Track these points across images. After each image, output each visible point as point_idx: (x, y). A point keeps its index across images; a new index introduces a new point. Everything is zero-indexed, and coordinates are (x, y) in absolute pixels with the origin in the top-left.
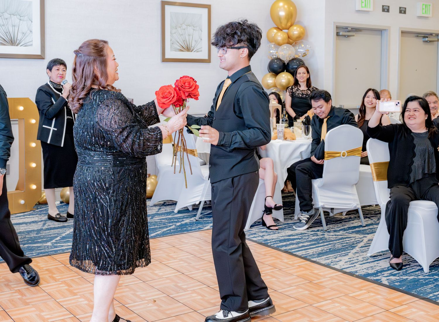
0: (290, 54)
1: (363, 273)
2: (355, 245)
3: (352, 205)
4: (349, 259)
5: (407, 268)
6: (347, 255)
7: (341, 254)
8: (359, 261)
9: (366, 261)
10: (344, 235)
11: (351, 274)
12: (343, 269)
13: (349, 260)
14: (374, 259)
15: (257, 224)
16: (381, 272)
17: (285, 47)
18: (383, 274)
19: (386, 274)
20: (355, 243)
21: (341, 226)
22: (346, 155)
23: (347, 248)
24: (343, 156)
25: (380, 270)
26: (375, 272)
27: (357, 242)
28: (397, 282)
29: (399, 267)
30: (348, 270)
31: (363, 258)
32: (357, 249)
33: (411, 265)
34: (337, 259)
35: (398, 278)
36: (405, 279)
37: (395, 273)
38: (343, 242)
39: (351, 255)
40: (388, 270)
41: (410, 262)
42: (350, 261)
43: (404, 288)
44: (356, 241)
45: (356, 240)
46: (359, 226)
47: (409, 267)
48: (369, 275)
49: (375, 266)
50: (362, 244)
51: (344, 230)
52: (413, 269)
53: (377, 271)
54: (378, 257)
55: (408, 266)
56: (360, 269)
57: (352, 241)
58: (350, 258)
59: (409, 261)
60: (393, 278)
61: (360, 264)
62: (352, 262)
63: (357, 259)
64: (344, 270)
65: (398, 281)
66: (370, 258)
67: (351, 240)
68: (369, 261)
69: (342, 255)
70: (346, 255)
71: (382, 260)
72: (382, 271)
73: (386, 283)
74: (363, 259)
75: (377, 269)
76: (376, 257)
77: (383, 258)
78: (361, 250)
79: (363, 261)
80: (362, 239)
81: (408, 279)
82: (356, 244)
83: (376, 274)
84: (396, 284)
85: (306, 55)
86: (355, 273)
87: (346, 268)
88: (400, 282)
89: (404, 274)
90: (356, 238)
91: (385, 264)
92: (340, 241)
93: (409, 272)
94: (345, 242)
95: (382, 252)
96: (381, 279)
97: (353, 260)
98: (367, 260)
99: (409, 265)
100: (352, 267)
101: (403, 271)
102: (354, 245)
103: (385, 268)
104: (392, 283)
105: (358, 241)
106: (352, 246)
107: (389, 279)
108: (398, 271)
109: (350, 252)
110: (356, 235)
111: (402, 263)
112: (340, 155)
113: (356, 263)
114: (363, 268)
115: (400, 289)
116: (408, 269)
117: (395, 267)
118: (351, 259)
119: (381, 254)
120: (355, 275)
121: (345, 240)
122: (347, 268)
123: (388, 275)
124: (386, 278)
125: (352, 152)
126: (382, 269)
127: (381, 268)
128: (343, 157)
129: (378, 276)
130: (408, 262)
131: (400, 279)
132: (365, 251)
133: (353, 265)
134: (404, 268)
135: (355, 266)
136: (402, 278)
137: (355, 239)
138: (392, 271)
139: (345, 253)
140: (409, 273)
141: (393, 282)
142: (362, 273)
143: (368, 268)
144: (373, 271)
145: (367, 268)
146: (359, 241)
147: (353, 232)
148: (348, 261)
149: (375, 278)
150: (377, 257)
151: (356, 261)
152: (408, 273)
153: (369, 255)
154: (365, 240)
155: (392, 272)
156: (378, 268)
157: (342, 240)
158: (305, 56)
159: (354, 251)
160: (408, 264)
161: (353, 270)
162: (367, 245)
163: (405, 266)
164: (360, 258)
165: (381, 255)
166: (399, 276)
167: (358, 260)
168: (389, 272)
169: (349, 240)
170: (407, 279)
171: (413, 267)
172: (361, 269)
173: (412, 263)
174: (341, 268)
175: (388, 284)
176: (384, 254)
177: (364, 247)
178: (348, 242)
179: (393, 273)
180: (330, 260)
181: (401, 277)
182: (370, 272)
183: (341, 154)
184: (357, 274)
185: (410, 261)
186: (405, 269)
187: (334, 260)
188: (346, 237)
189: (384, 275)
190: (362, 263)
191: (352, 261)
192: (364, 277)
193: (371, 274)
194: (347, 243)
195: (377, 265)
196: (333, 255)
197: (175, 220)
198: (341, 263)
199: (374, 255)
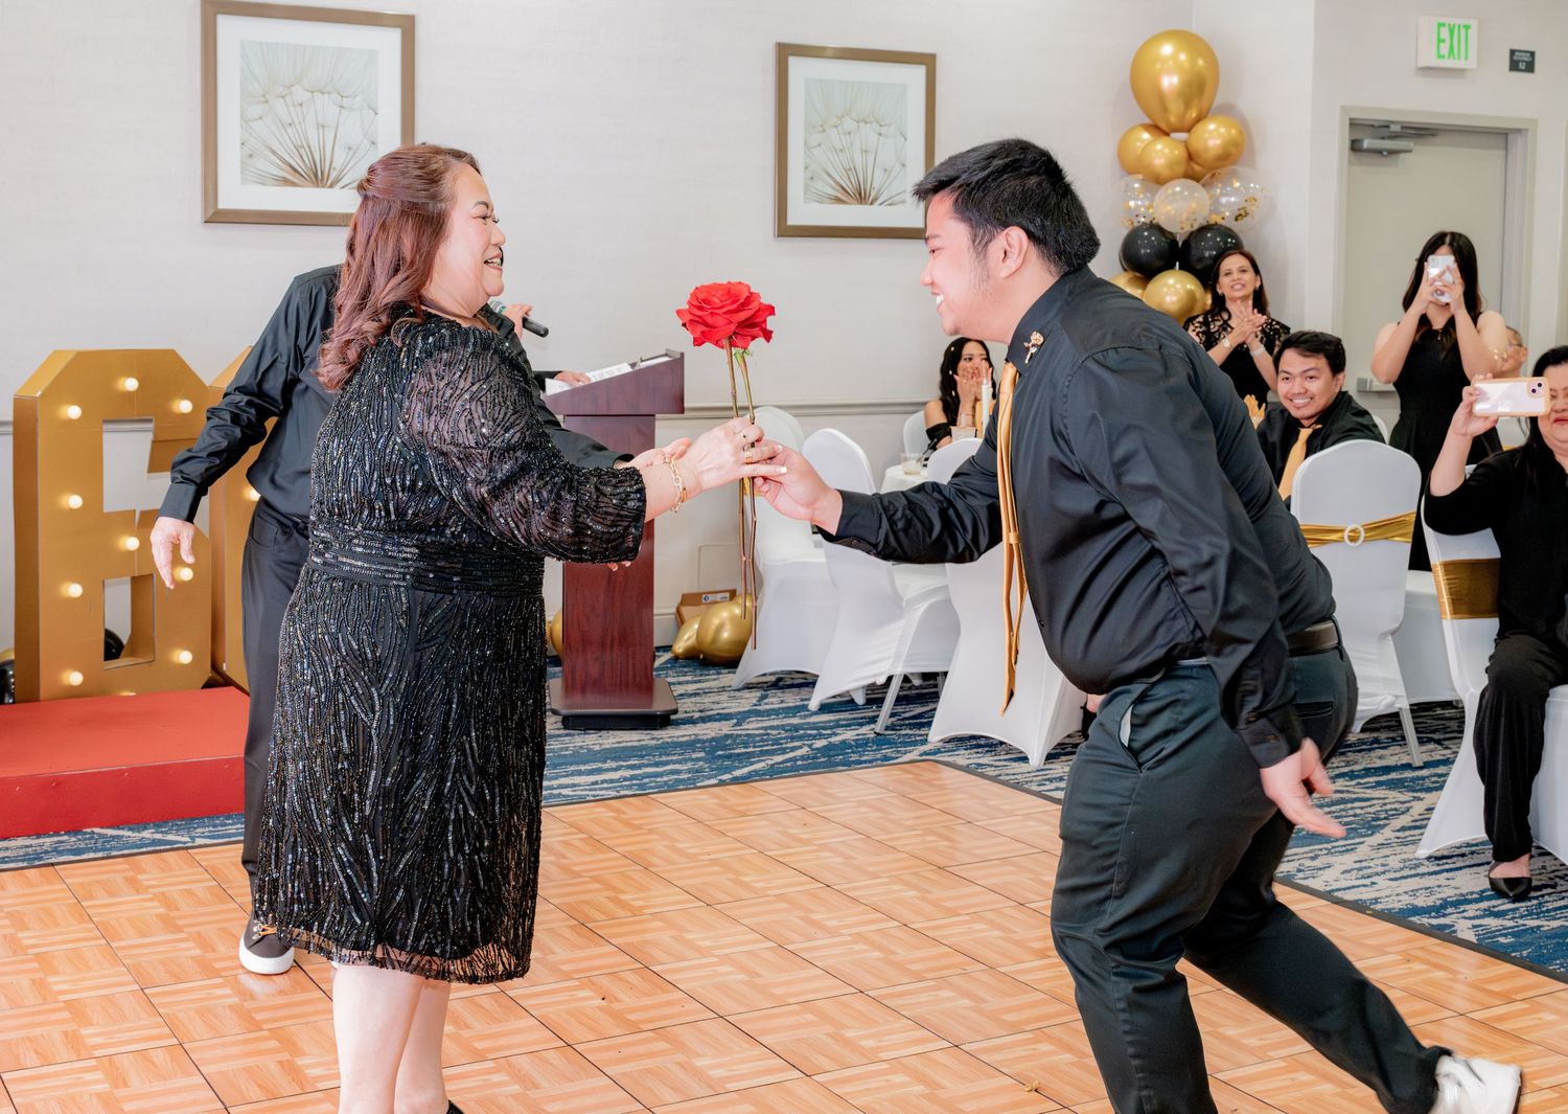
0: (1193, 213)
1: (1398, 906)
2: (1381, 823)
3: (1379, 698)
4: (1356, 862)
5: (1543, 896)
6: (1352, 850)
7: (1334, 847)
8: (1389, 871)
9: (1412, 869)
10: (1348, 792)
11: (1359, 907)
12: (1333, 891)
13: (1358, 865)
14: (1438, 865)
15: (1069, 749)
16: (1456, 904)
17: (1178, 189)
18: (1463, 912)
19: (1472, 910)
20: (1382, 816)
21: (1343, 764)
22: (1362, 538)
23: (1355, 829)
24: (1353, 539)
25: (1455, 899)
26: (1438, 903)
27: (1390, 813)
28: (1505, 935)
29: (1517, 890)
30: (1349, 896)
31: (1405, 861)
32: (1387, 834)
33: (1559, 889)
34: (1317, 863)
35: (1511, 923)
36: (1532, 928)
37: (1501, 908)
38: (1344, 813)
39: (1363, 851)
40: (1481, 899)
41: (1557, 880)
42: (1360, 869)
43: (1525, 953)
44: (1386, 811)
45: (1384, 808)
46: (1402, 765)
47: (1549, 894)
48: (1417, 911)
49: (1439, 886)
50: (1404, 820)
51: (1351, 776)
52: (1563, 898)
53: (1444, 900)
54: (1454, 859)
55: (1549, 890)
56: (1388, 892)
57: (1371, 810)
58: (1361, 861)
59: (1552, 875)
60: (1493, 923)
61: (1391, 879)
62: (1365, 872)
63: (1383, 865)
64: (1336, 894)
65: (1509, 934)
66: (1426, 863)
67: (1370, 806)
68: (1421, 870)
69: (1337, 849)
70: (1347, 850)
71: (1464, 871)
72: (1463, 900)
73: (1471, 937)
74: (1402, 865)
75: (1440, 896)
76: (1445, 861)
77: (1468, 863)
78: (1398, 838)
79: (1402, 869)
80: (1407, 805)
81: (1543, 926)
82: (1385, 818)
83: (1439, 909)
84: (1502, 940)
85: (1247, 214)
86: (1371, 904)
87: (1345, 889)
88: (1513, 935)
89: (1530, 914)
90: (1387, 801)
91: (1473, 881)
92: (1333, 808)
93: (1551, 907)
94: (1351, 813)
95: (1468, 845)
96: (1453, 926)
97: (1370, 867)
98: (1417, 866)
99: (1554, 886)
100: (1364, 886)
101: (1529, 904)
102: (1379, 823)
103: (1472, 893)
104: (1489, 938)
105: (1392, 810)
106: (1372, 826)
107: (1481, 926)
108: (1514, 902)
109: (1363, 843)
110: (1387, 792)
111: (1530, 880)
112: (1343, 538)
113: (1377, 874)
114: (1400, 890)
115: (1513, 954)
116: (1547, 898)
117: (1505, 888)
118: (1364, 864)
119: (1463, 850)
120: (1371, 909)
121: (1349, 805)
122: (1349, 888)
123: (1479, 913)
124: (1470, 923)
125: (1380, 530)
126: (1462, 895)
127: (1458, 892)
128: (1352, 544)
129: (1444, 915)
130: (1551, 879)
131: (1517, 926)
132: (1414, 842)
133: (1367, 881)
134: (1533, 894)
135: (1373, 883)
136: (1523, 925)
137: (1385, 804)
138: (1494, 902)
139: (1345, 846)
140: (1548, 911)
141: (1493, 934)
142: (1395, 904)
143: (1417, 890)
144: (1430, 902)
145: (1413, 891)
146: (1396, 809)
147: (1379, 784)
148: (1352, 870)
149: (1435, 922)
150: (1449, 861)
151: (1380, 869)
152: (1544, 909)
153: (1423, 852)
154: (1418, 808)
155: (1494, 907)
156: (1449, 893)
157: (1342, 807)
158: (1245, 219)
159: (1377, 838)
160: (1551, 883)
161: (1364, 897)
162: (1420, 825)
163: (1539, 888)
164: (1394, 862)
165: (1463, 855)
166: (1513, 919)
167: (1387, 868)
168: (1485, 905)
169: (1362, 808)
170: (1539, 927)
171: (1564, 894)
172: (1392, 893)
173: (1562, 882)
174: (1328, 889)
175: (1474, 940)
176: (1472, 853)
177: (1410, 828)
178: (1358, 811)
179: (1496, 909)
180: (1296, 864)
181: (1521, 922)
182: (1421, 902)
183: (1346, 534)
184: (1378, 907)
185: (1557, 876)
186: (1536, 898)
187: (1308, 863)
188: (1353, 796)
189: (1465, 914)
190: (1398, 875)
191: (1365, 868)
192: (1400, 918)
193: (1423, 907)
194: (1355, 815)
195: (1447, 883)
196: (1307, 849)
197: (809, 732)
198: (1328, 875)
199: (1439, 854)
